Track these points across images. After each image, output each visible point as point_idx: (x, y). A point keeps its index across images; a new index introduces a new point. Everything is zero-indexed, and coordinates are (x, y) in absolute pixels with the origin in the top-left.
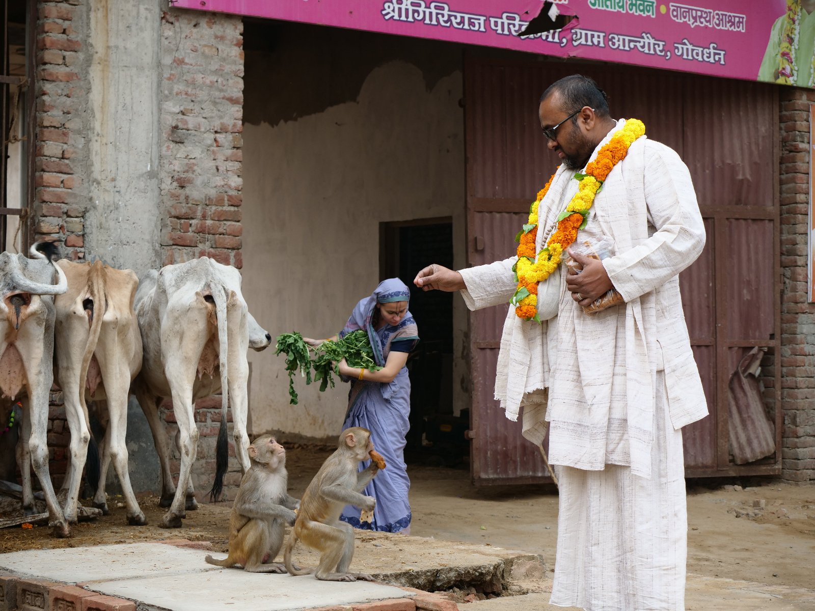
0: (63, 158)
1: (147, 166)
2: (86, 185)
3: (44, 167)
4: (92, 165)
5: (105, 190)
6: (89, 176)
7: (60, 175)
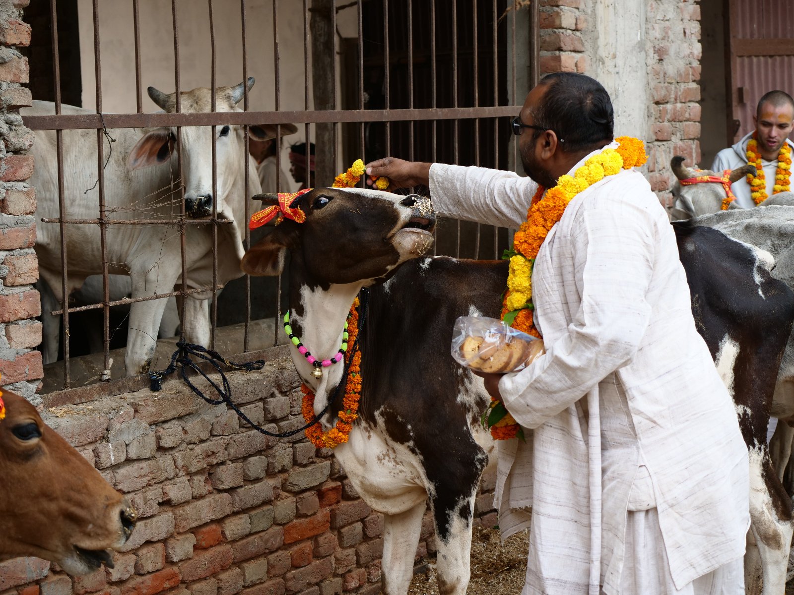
0: (576, 30)
1: (637, 35)
2: (594, 66)
3: (562, 45)
4: (597, 38)
5: (609, 72)
6: (596, 53)
7: (573, 54)
